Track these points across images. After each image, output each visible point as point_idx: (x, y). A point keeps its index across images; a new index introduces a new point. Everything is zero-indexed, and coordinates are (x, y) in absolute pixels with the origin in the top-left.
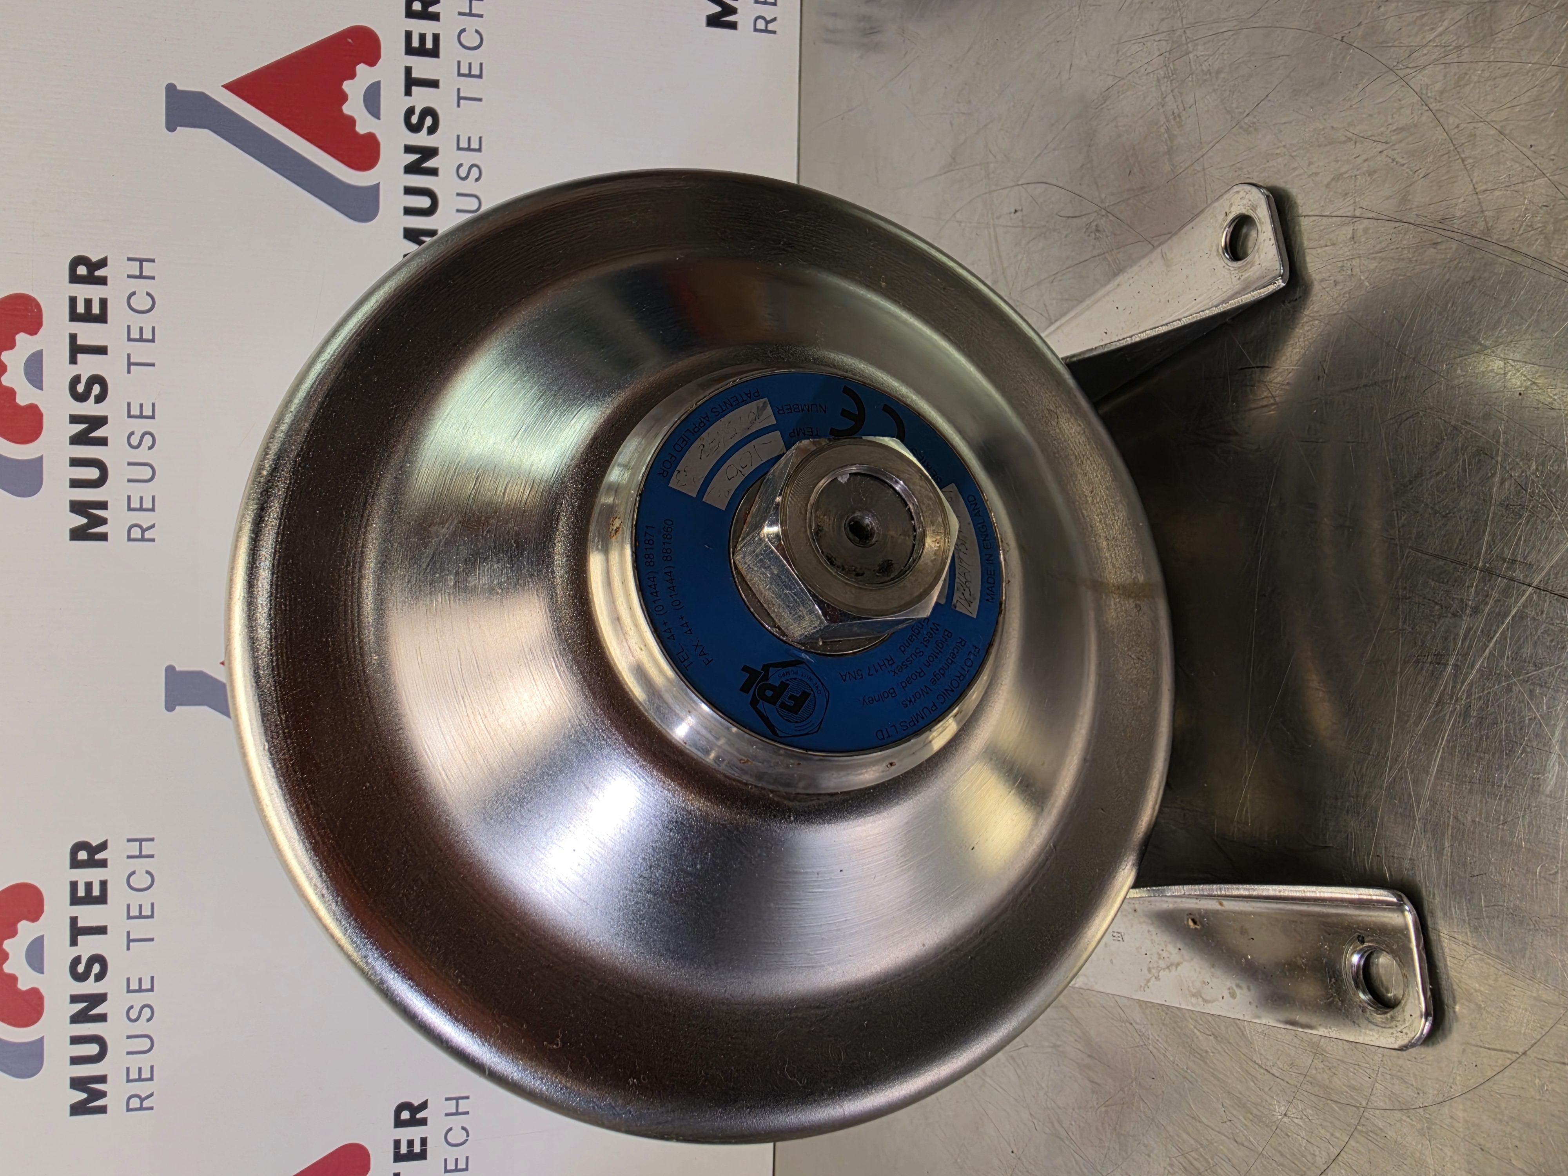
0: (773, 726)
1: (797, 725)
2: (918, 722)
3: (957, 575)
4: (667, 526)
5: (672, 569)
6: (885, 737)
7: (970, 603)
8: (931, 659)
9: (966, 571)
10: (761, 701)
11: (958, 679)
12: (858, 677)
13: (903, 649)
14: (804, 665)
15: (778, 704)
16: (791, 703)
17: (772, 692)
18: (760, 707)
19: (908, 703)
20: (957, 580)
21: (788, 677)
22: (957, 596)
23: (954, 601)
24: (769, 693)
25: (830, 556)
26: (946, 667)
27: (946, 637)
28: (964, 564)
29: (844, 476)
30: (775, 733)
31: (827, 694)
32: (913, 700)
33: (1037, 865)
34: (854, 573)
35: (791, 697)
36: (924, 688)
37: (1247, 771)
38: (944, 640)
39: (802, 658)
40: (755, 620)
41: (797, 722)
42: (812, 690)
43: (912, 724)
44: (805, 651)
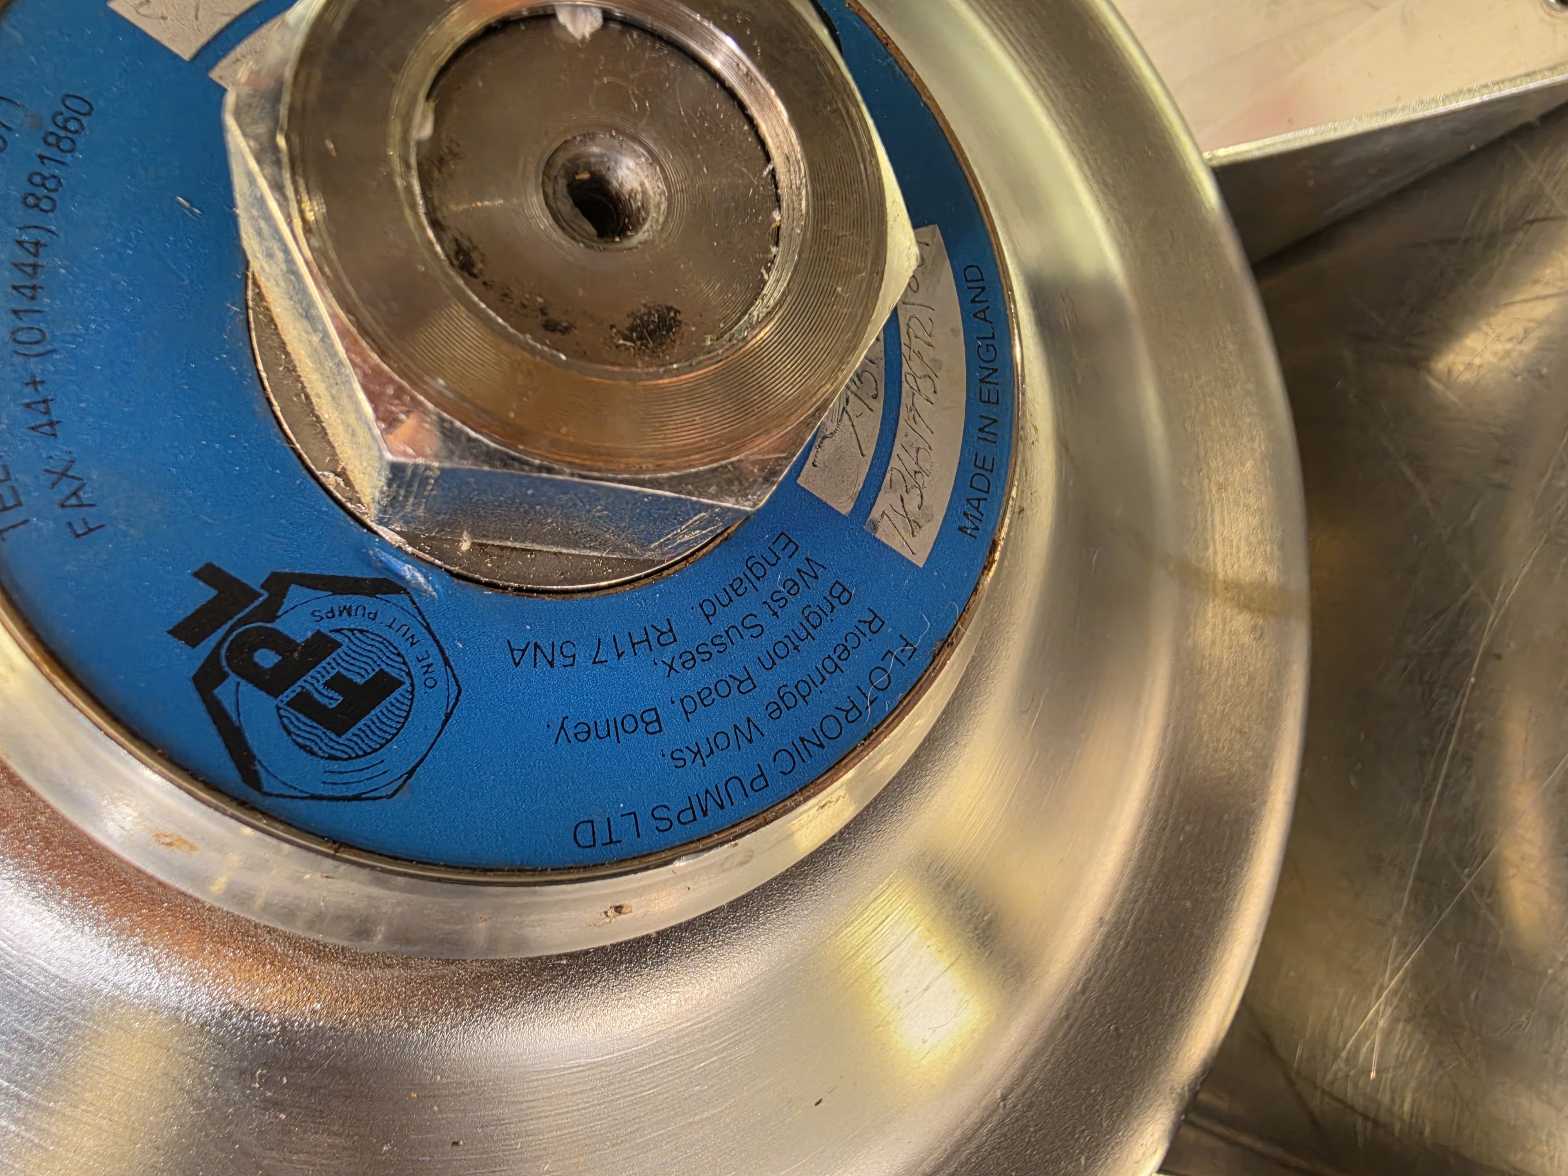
0: (251, 757)
1: (335, 766)
2: (705, 814)
3: (897, 449)
4: (67, 113)
5: (44, 238)
6: (599, 843)
7: (915, 526)
8: (781, 651)
9: (921, 444)
10: (233, 678)
11: (841, 715)
12: (559, 660)
13: (709, 610)
14: (402, 600)
15: (289, 694)
16: (332, 700)
17: (277, 659)
18: (224, 692)
19: (688, 756)
20: (894, 463)
21: (337, 623)
22: (885, 502)
23: (875, 513)
24: (266, 658)
25: (466, 244)
26: (818, 679)
27: (835, 602)
28: (921, 427)
29: (581, 16)
30: (251, 778)
31: (454, 690)
32: (705, 751)
33: (959, 1132)
34: (541, 319)
35: (338, 683)
36: (744, 727)
37: (1387, 975)
38: (828, 609)
39: (403, 578)
40: (280, 441)
41: (332, 758)
42: (409, 674)
43: (687, 816)
44: (414, 560)
